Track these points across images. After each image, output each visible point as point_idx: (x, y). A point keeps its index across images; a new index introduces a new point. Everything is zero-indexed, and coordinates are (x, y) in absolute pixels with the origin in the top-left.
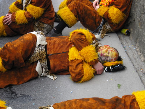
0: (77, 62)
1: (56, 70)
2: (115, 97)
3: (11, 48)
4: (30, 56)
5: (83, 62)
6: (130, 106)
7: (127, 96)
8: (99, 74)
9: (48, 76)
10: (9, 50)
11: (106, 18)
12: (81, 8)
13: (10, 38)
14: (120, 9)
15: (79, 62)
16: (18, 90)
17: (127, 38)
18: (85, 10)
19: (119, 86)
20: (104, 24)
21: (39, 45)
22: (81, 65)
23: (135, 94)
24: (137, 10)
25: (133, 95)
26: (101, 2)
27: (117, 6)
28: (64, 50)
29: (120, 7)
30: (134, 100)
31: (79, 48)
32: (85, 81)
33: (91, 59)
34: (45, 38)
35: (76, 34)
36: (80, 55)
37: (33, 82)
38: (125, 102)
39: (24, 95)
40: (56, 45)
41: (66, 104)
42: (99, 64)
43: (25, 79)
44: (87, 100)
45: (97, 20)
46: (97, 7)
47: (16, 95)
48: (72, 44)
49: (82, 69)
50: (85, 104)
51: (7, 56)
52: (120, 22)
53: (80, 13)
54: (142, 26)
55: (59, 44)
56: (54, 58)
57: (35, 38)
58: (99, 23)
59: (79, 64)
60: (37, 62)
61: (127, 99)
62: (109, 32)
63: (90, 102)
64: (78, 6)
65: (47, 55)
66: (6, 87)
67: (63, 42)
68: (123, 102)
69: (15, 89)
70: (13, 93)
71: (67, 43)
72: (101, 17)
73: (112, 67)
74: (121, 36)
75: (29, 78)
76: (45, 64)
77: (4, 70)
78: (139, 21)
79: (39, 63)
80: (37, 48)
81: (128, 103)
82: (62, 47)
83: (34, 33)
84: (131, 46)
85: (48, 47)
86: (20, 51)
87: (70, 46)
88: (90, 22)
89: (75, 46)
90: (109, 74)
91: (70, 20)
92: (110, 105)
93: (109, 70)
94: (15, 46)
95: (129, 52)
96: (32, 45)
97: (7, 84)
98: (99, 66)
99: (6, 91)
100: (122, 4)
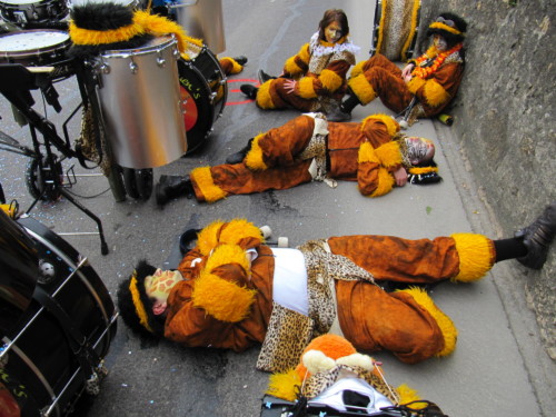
0: (371, 166)
1: (338, 173)
2: (424, 240)
3: (276, 139)
4: (303, 149)
5: (379, 166)
6: (446, 256)
7: (443, 238)
8: (399, 186)
9: (326, 181)
10: (273, 141)
11: (419, 97)
12: (384, 78)
13: (278, 113)
14: (443, 85)
15: (373, 166)
16: (282, 198)
17: (447, 128)
18: (390, 81)
19: (428, 210)
20: (415, 104)
21: (317, 136)
22: (375, 171)
23: (455, 238)
24: (470, 90)
25: (452, 239)
26: (414, 72)
27: (439, 80)
28: (353, 145)
29: (443, 82)
30: (452, 247)
31: (375, 145)
32: (378, 196)
33: (392, 163)
34: (326, 124)
35: (372, 122)
36: (375, 154)
37: (303, 188)
38: (438, 249)
39: (288, 207)
40: (342, 137)
41: (349, 242)
42: (403, 170)
43: (293, 183)
44: (381, 239)
45: (405, 98)
46: (409, 78)
47: (278, 205)
48: (364, 136)
49: (377, 177)
50: (377, 245)
51: (270, 150)
52: (440, 105)
53: (381, 85)
54: (474, 116)
55: (346, 135)
56: (337, 155)
57: (312, 123)
58: (408, 102)
59: (373, 169)
60: (311, 160)
61: (441, 244)
62: (420, 117)
63: (385, 242)
64: (380, 74)
65: (328, 151)
66: (266, 191)
67: (352, 133)
68: (435, 249)
69: (278, 196)
70: (273, 202)
71: (358, 134)
72: (411, 94)
73: (423, 175)
74: (438, 125)
75: (297, 181)
76: (322, 163)
77: (265, 167)
78: (471, 108)
79: (314, 161)
80: (313, 139)
81: (443, 252)
82: (350, 139)
83: (312, 115)
84: (451, 143)
85: (330, 138)
86: (288, 144)
87: (362, 140)
88: (394, 100)
89: (370, 140)
90: (417, 187)
91: (366, 95)
92: (416, 252)
93: (417, 182)
94: (282, 135)
95: (449, 153)
96: (307, 135)
97: (267, 188)
98: (402, 174)
99: (265, 198)
100: (446, 78)
